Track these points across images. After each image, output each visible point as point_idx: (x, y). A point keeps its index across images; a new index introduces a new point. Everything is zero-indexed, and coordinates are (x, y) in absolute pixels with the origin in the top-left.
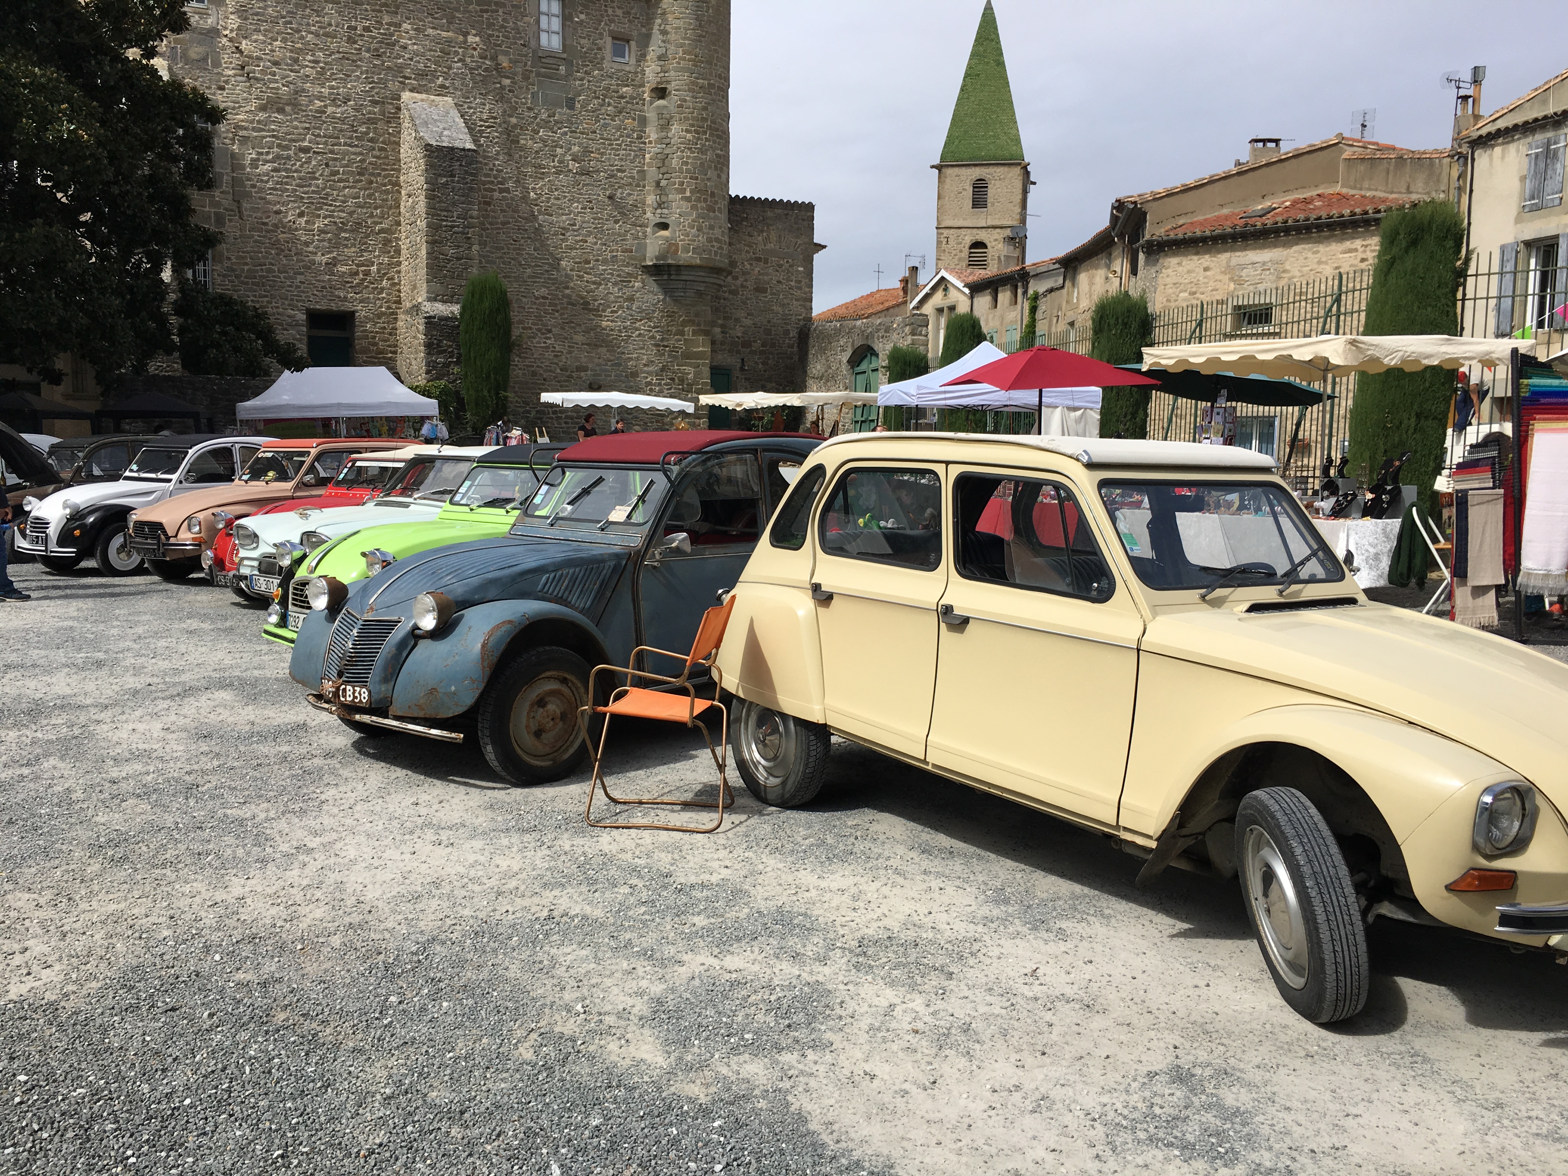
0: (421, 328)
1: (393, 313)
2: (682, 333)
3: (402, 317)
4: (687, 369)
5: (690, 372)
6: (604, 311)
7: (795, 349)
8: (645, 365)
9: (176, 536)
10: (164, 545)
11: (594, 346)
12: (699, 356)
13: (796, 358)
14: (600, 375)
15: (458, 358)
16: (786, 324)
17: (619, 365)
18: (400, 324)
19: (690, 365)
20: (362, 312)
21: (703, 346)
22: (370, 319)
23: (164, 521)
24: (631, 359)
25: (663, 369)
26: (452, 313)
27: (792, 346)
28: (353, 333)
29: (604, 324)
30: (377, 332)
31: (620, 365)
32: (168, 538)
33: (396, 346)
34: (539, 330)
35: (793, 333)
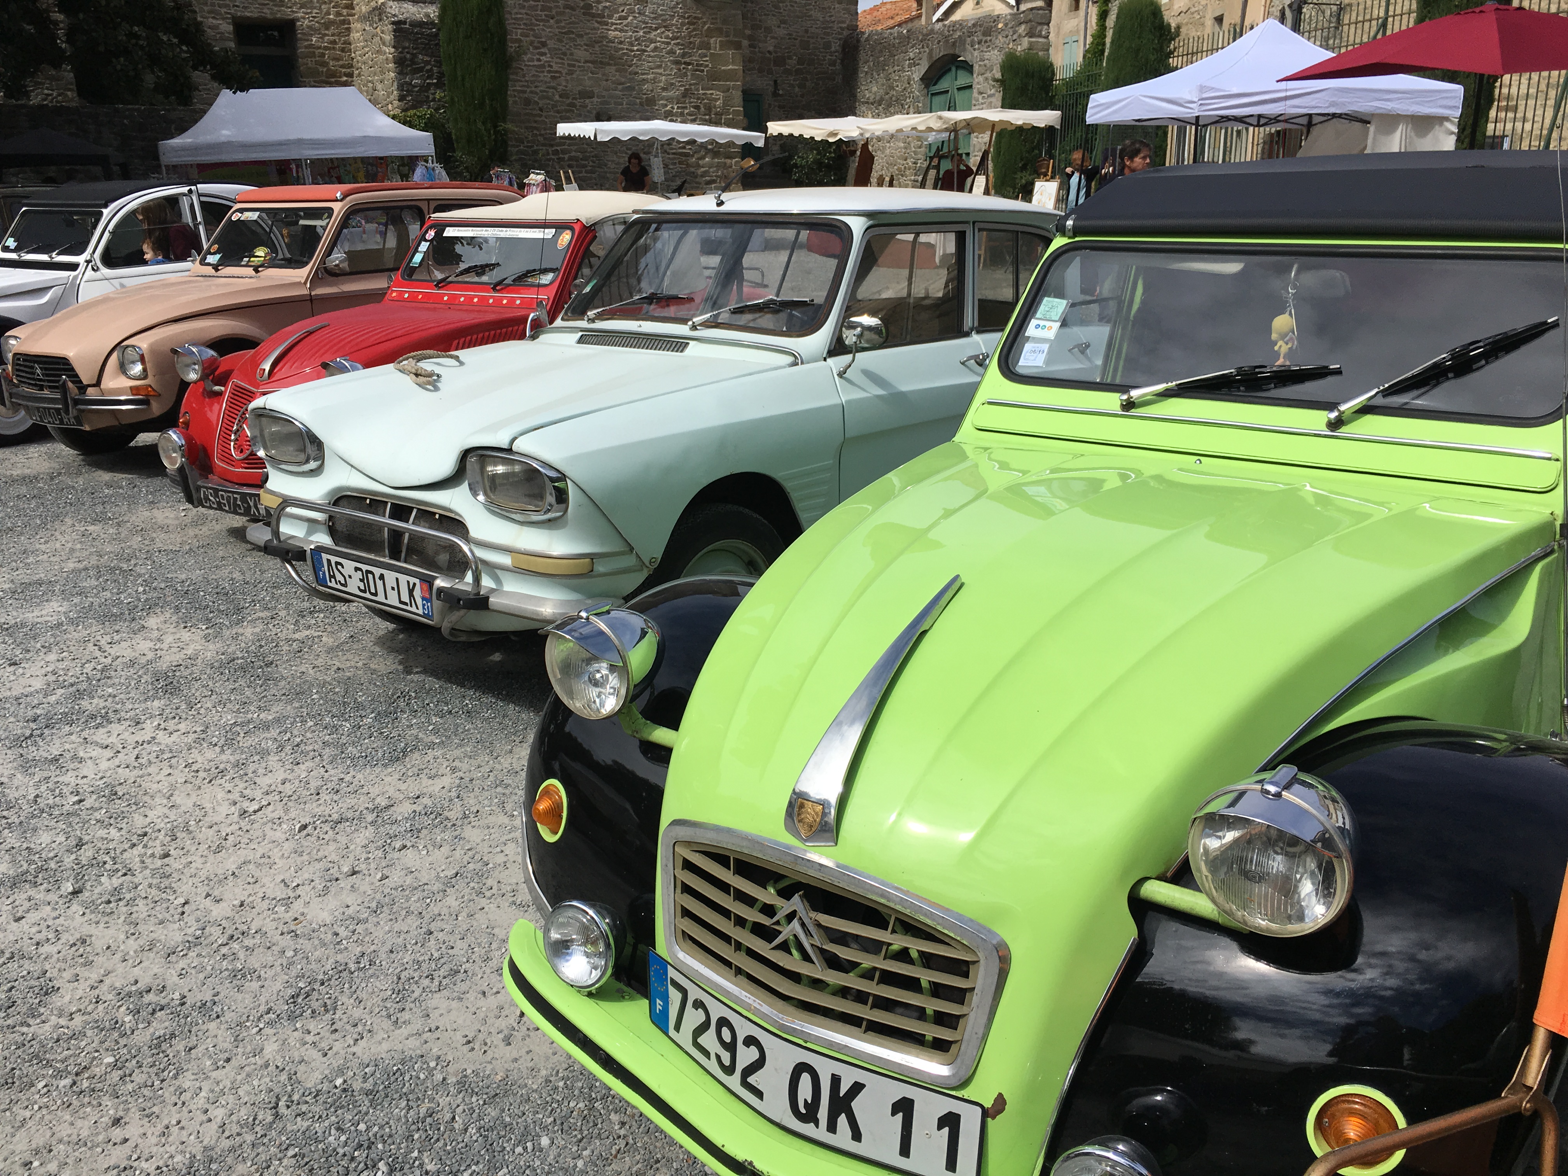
0: (388, 37)
1: (343, 22)
2: (707, 47)
3: (356, 26)
4: (716, 94)
5: (718, 97)
6: (610, 17)
7: (838, 67)
8: (664, 89)
9: (98, 384)
10: (76, 402)
11: (600, 64)
12: (729, 76)
13: (839, 79)
14: (608, 103)
15: (439, 78)
16: (828, 34)
17: (631, 88)
18: (355, 35)
19: (717, 88)
20: (305, 20)
21: (733, 63)
22: (315, 30)
23: (70, 353)
24: (645, 81)
25: (684, 95)
26: (427, 15)
27: (833, 63)
28: (295, 48)
29: (612, 34)
30: (326, 48)
31: (633, 89)
32: (83, 388)
33: (352, 66)
34: (532, 43)
35: (835, 46)
